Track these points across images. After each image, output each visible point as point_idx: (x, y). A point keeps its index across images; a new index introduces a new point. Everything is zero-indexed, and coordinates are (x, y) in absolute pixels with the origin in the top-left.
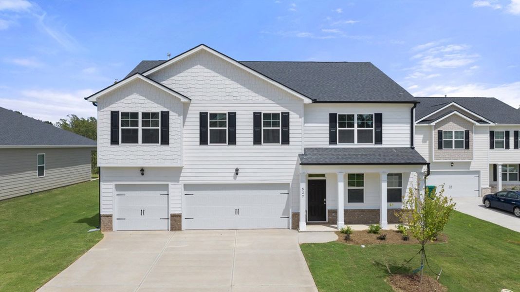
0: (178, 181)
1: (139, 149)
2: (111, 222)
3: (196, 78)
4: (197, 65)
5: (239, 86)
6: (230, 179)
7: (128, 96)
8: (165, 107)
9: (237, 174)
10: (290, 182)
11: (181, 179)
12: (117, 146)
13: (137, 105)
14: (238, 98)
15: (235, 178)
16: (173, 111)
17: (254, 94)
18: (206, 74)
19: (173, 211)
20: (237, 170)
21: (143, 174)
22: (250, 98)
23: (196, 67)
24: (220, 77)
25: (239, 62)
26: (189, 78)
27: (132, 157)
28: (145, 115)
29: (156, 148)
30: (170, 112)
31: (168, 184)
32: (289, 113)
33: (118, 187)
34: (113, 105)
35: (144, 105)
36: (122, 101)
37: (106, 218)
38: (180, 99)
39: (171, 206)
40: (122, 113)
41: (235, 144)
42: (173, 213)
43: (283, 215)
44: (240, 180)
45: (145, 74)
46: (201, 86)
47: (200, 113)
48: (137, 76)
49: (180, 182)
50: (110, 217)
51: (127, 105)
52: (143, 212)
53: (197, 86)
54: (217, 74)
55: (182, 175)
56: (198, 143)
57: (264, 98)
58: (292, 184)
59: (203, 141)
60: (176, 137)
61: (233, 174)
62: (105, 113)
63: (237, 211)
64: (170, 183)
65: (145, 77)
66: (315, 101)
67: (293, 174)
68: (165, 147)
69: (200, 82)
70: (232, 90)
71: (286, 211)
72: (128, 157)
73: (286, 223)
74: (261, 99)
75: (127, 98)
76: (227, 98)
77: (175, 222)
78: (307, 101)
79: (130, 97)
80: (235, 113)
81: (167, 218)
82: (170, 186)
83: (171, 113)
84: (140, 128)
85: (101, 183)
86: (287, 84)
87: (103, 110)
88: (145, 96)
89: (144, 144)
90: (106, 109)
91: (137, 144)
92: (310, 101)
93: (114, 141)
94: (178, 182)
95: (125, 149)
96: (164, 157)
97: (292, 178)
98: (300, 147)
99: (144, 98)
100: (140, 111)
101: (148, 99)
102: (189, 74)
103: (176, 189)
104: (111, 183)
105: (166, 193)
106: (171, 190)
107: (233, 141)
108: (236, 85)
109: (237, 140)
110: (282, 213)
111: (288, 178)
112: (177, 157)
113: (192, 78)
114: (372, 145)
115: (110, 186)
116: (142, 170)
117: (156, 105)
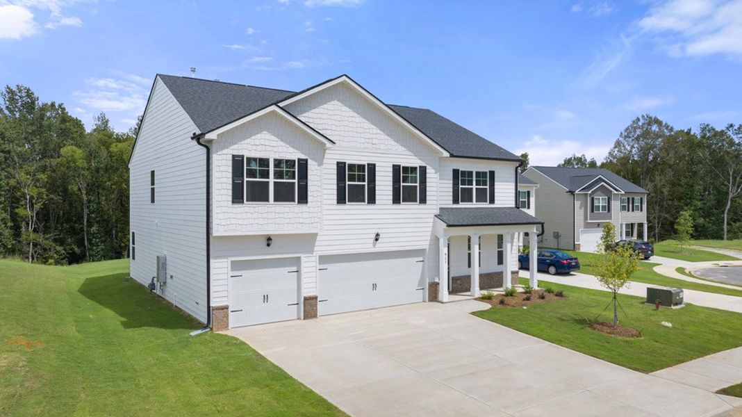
0: (312, 252)
1: (270, 210)
2: (227, 317)
3: (332, 117)
4: (334, 100)
5: (379, 132)
6: (368, 247)
7: (255, 134)
8: (302, 153)
9: (377, 240)
10: (427, 247)
11: (316, 249)
12: (240, 205)
13: (268, 148)
14: (377, 146)
15: (374, 245)
16: (312, 159)
17: (393, 143)
18: (343, 114)
19: (307, 292)
20: (378, 235)
21: (268, 245)
22: (390, 147)
23: (333, 102)
24: (359, 119)
25: (387, 105)
26: (324, 116)
27: (261, 221)
28: (278, 163)
29: (290, 209)
30: (309, 160)
31: (300, 257)
32: (425, 167)
33: (236, 266)
34: (235, 146)
35: (275, 149)
36: (248, 141)
37: (220, 311)
38: (325, 144)
39: (303, 286)
40: (247, 158)
41: (375, 203)
42: (307, 295)
43: (419, 286)
44: (381, 247)
45: (281, 105)
46: (338, 129)
47: (338, 163)
48: (273, 108)
49: (315, 253)
50: (225, 310)
51: (254, 147)
52: (266, 298)
53: (334, 128)
54: (356, 115)
55: (317, 243)
56: (335, 202)
57: (403, 148)
58: (429, 249)
59: (341, 200)
60: (315, 194)
61: (372, 241)
62: (224, 157)
63: (375, 286)
64: (302, 256)
65: (281, 108)
66: (452, 156)
67: (429, 238)
68: (303, 207)
69: (337, 123)
70: (372, 136)
71: (421, 282)
72: (256, 221)
73: (420, 295)
74: (401, 149)
75: (253, 137)
76: (366, 145)
77: (310, 307)
78: (446, 154)
79: (258, 136)
80: (374, 165)
81: (296, 303)
82: (303, 260)
83: (310, 162)
84: (272, 180)
85: (212, 261)
86: (427, 133)
87: (220, 153)
88: (277, 136)
89: (276, 203)
90: (225, 151)
91: (267, 203)
92: (448, 155)
93: (237, 197)
94: (312, 254)
95: (252, 210)
96: (301, 220)
97: (428, 242)
98: (435, 207)
99: (277, 139)
100: (272, 157)
101: (282, 140)
102: (325, 111)
103: (309, 263)
104: (226, 260)
105: (295, 269)
106: (303, 265)
107: (372, 200)
108: (375, 130)
109: (377, 198)
110: (417, 284)
111: (424, 243)
112: (317, 220)
113: (329, 117)
114: (486, 205)
115: (225, 265)
116: (269, 239)
117: (291, 150)
